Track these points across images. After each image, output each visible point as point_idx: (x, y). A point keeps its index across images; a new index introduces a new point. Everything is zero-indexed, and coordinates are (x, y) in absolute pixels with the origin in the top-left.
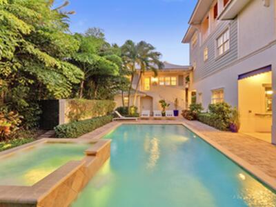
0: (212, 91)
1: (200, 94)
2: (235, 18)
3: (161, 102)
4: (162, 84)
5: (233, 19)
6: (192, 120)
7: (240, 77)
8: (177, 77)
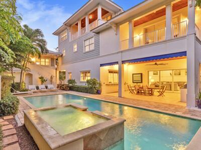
0: (81, 72)
1: (69, 73)
2: (98, 33)
3: (40, 78)
4: (38, 63)
5: (97, 33)
6: (69, 90)
7: (101, 65)
8: (50, 59)
